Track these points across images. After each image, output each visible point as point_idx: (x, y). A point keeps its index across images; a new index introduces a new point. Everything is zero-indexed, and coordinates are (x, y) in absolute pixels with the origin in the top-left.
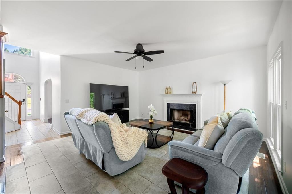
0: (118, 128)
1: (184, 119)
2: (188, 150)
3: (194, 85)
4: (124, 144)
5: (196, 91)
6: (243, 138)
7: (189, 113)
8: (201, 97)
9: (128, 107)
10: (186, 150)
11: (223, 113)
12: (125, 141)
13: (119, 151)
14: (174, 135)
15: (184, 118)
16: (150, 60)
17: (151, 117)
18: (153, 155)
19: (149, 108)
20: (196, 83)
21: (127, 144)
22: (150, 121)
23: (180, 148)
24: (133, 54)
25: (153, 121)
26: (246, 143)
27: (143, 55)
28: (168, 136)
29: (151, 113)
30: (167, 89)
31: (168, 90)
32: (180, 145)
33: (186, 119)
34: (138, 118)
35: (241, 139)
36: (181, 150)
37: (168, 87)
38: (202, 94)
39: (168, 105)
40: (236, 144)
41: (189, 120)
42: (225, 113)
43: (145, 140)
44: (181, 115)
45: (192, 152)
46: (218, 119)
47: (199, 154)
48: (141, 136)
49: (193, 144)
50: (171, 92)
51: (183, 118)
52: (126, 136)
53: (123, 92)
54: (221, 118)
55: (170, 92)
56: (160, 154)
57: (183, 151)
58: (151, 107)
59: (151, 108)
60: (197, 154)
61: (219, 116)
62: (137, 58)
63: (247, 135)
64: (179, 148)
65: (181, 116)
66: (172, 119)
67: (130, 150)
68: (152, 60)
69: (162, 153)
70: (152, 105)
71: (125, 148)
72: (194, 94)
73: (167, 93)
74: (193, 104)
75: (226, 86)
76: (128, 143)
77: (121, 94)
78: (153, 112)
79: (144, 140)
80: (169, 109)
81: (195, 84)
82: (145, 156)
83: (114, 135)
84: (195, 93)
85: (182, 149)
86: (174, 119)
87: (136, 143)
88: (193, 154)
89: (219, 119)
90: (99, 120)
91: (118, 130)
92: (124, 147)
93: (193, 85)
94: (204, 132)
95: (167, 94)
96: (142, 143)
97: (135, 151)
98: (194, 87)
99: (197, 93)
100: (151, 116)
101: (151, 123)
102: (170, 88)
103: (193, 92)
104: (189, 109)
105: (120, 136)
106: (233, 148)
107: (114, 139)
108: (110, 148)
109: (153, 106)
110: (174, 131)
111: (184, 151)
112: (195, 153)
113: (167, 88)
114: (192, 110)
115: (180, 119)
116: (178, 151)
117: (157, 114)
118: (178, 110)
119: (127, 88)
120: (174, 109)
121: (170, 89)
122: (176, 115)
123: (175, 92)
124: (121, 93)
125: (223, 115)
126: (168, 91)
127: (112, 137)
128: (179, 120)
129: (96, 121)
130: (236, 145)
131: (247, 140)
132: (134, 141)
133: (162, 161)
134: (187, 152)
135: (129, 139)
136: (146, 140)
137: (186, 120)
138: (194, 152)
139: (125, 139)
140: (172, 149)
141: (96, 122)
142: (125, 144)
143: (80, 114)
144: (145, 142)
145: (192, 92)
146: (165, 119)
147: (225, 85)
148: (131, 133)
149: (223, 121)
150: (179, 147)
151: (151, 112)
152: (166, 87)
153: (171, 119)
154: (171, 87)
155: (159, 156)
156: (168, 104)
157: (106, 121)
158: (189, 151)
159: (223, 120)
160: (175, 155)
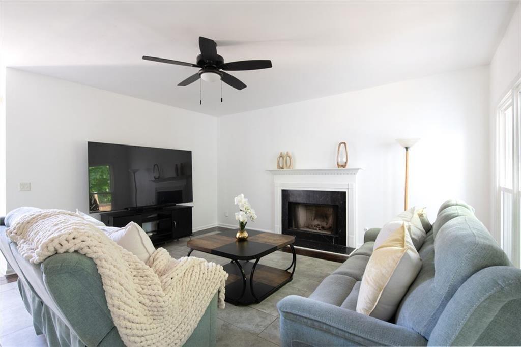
0: (134, 266)
1: (318, 225)
2: (331, 329)
3: (341, 149)
4: (150, 313)
5: (346, 163)
6: (489, 297)
7: (330, 211)
8: (357, 175)
9: (191, 201)
10: (324, 327)
11: (411, 215)
12: (155, 304)
13: (132, 339)
14: (296, 265)
15: (319, 223)
16: (239, 85)
17: (242, 225)
18: (243, 323)
19: (236, 203)
20: (345, 143)
21: (161, 313)
22: (238, 235)
23: (310, 322)
24: (194, 66)
25: (246, 234)
26: (497, 312)
27: (221, 72)
28: (282, 269)
29: (241, 217)
30: (281, 158)
31: (285, 158)
32: (310, 312)
33: (324, 224)
34: (216, 224)
35: (484, 301)
36: (313, 327)
37: (285, 152)
38: (358, 169)
39: (285, 194)
40: (468, 315)
41: (330, 228)
42: (414, 215)
43: (219, 291)
44: (314, 215)
45: (343, 333)
46: (404, 232)
47: (361, 339)
48: (207, 281)
49: (340, 305)
50: (290, 165)
51: (316, 222)
52: (158, 289)
53: (182, 164)
54: (409, 229)
55: (288, 165)
56: (262, 321)
57: (316, 329)
58: (241, 201)
59: (240, 204)
60: (357, 339)
61: (406, 224)
62: (205, 76)
63: (502, 288)
64: (305, 320)
65: (313, 218)
66: (294, 227)
67: (171, 326)
68: (246, 86)
69: (265, 318)
70: (242, 195)
71: (153, 325)
72: (342, 168)
73: (281, 166)
74: (338, 192)
75: (409, 150)
76: (165, 309)
77: (177, 169)
78: (246, 213)
79: (215, 291)
80: (287, 203)
81: (343, 145)
82: (222, 328)
83: (115, 291)
84: (344, 166)
85: (316, 323)
86: (297, 226)
87: (190, 304)
88: (346, 339)
89: (406, 232)
90: (61, 251)
91: (135, 273)
92: (150, 321)
93: (339, 150)
94: (373, 269)
95: (283, 168)
96: (210, 300)
97: (189, 327)
98: (340, 152)
99: (347, 168)
100: (242, 223)
101: (242, 240)
102: (288, 155)
103: (340, 164)
104: (330, 203)
105: (140, 289)
106: (459, 328)
107: (114, 306)
108: (105, 331)
109: (245, 197)
110: (297, 256)
111: (321, 330)
112: (352, 337)
113: (281, 156)
114: (338, 206)
115: (310, 226)
116: (306, 330)
117: (256, 217)
118: (307, 206)
119: (188, 154)
120: (297, 204)
121: (288, 158)
122: (302, 216)
123: (299, 165)
124: (176, 165)
125: (411, 219)
126: (284, 162)
127: (108, 299)
128: (308, 227)
129: (50, 254)
130: (470, 319)
131: (502, 305)
132: (183, 299)
133: (266, 340)
134: (328, 332)
135: (166, 298)
136: (223, 291)
137: (323, 228)
138: (347, 335)
139: (154, 298)
140: (288, 321)
141: (49, 257)
142: (155, 313)
143: (20, 227)
144: (220, 296)
145: (338, 164)
146: (278, 229)
147: (407, 148)
148: (176, 278)
149: (413, 236)
150: (305, 318)
151: (241, 212)
152: (280, 154)
153: (290, 225)
154: (290, 154)
155: (257, 325)
156: (283, 191)
157: (86, 250)
158: (335, 329)
159: (414, 234)
160: (295, 340)
